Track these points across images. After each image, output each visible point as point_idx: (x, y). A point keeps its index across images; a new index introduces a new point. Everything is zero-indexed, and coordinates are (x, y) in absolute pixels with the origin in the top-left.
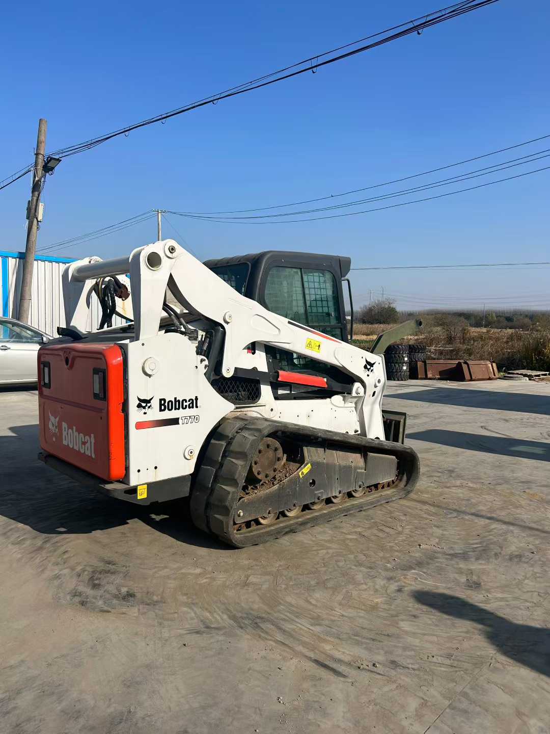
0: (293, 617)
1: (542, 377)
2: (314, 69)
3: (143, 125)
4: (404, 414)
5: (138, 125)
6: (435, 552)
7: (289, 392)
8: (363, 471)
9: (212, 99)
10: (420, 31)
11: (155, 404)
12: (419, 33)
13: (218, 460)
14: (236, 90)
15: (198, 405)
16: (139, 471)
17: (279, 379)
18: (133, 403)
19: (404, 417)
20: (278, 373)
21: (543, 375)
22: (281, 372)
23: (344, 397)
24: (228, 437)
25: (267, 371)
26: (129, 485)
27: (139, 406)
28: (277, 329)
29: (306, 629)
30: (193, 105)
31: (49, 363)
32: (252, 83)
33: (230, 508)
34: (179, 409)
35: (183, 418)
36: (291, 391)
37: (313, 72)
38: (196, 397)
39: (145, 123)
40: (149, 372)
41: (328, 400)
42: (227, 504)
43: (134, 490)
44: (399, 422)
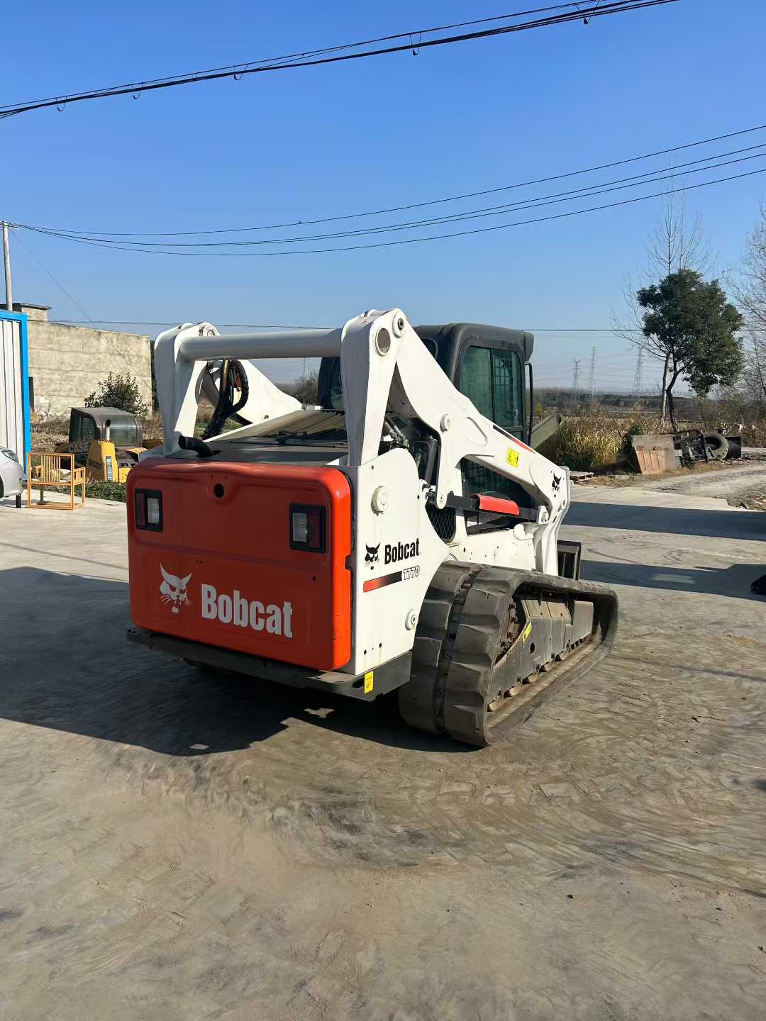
0: (659, 837)
1: (587, 479)
2: (416, 49)
3: (93, 96)
4: (579, 544)
5: (84, 95)
6: (722, 727)
7: (476, 523)
8: (570, 625)
9: (232, 70)
10: (587, 19)
11: (381, 553)
12: (586, 22)
13: (444, 628)
14: (275, 62)
15: (419, 552)
16: (365, 652)
17: (480, 507)
18: (361, 553)
19: (578, 548)
20: (477, 497)
21: (587, 476)
22: (482, 497)
23: (525, 526)
24: (453, 593)
25: (462, 496)
26: (354, 674)
27: (368, 558)
28: (483, 437)
29: (690, 850)
30: (194, 76)
31: (161, 493)
32: (305, 55)
33: (482, 695)
34: (402, 559)
35: (405, 571)
36: (478, 522)
37: (414, 54)
38: (418, 539)
39: (98, 93)
40: (380, 508)
41: (511, 531)
42: (479, 690)
43: (360, 682)
44: (573, 555)
